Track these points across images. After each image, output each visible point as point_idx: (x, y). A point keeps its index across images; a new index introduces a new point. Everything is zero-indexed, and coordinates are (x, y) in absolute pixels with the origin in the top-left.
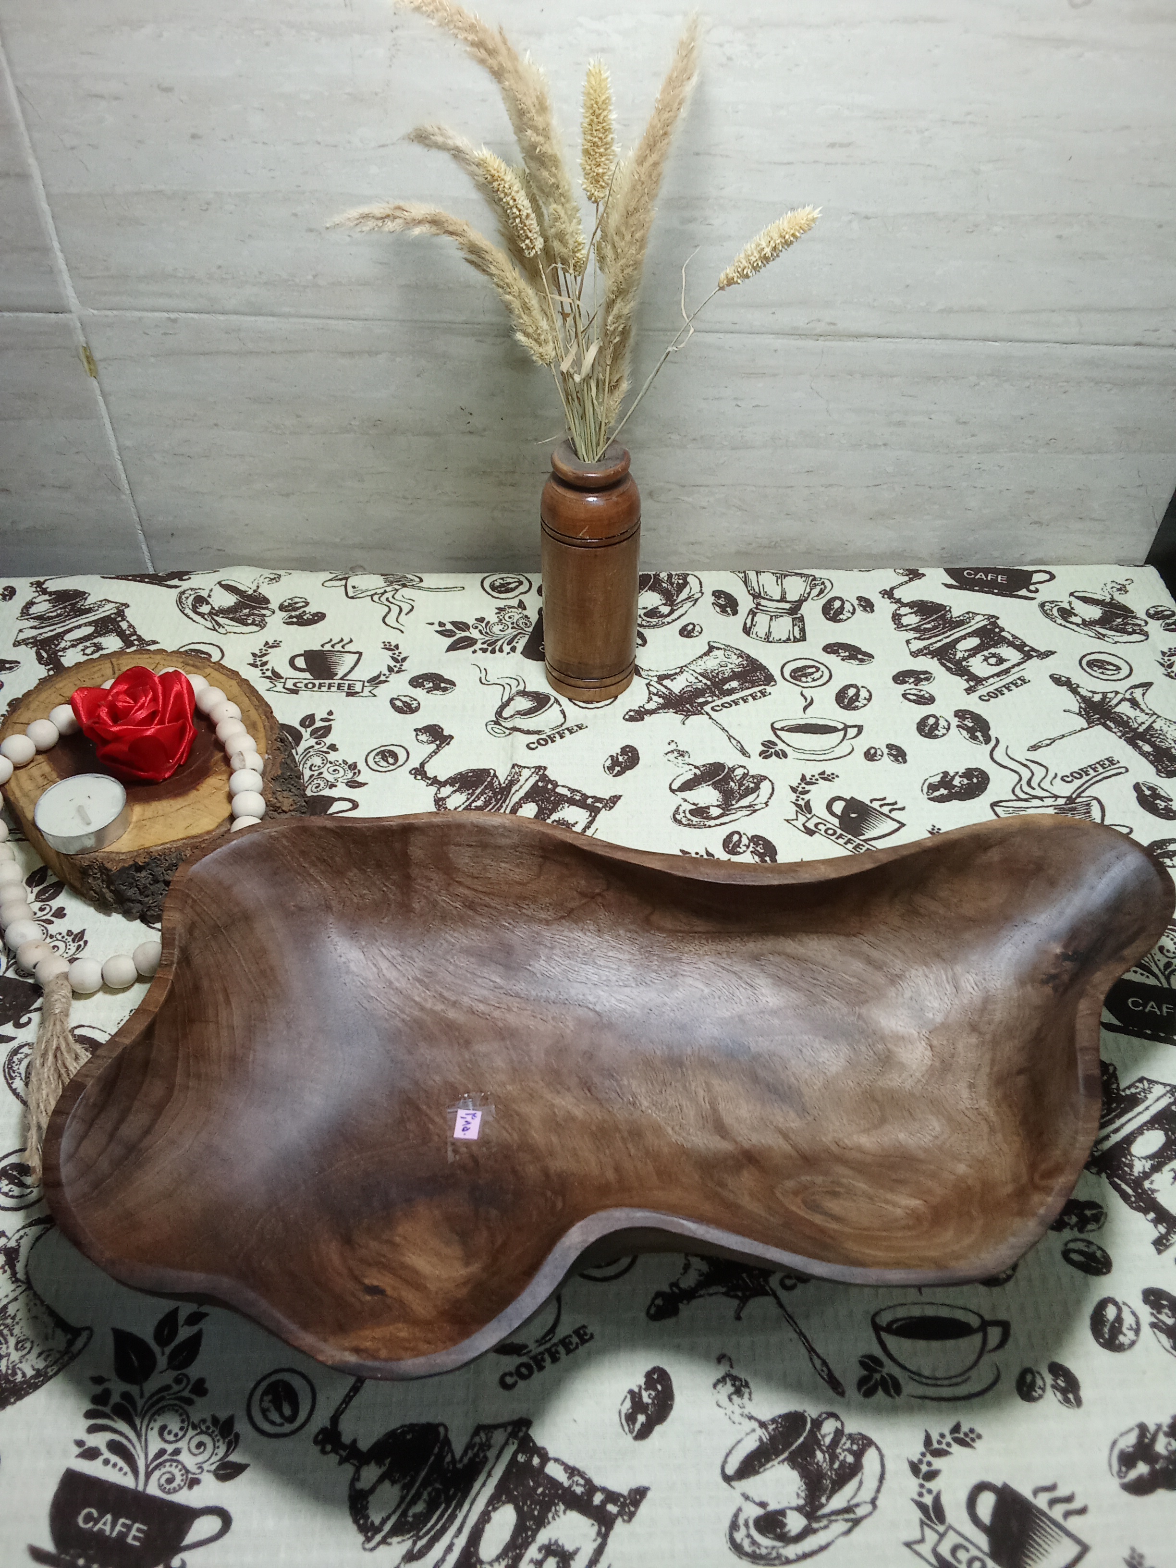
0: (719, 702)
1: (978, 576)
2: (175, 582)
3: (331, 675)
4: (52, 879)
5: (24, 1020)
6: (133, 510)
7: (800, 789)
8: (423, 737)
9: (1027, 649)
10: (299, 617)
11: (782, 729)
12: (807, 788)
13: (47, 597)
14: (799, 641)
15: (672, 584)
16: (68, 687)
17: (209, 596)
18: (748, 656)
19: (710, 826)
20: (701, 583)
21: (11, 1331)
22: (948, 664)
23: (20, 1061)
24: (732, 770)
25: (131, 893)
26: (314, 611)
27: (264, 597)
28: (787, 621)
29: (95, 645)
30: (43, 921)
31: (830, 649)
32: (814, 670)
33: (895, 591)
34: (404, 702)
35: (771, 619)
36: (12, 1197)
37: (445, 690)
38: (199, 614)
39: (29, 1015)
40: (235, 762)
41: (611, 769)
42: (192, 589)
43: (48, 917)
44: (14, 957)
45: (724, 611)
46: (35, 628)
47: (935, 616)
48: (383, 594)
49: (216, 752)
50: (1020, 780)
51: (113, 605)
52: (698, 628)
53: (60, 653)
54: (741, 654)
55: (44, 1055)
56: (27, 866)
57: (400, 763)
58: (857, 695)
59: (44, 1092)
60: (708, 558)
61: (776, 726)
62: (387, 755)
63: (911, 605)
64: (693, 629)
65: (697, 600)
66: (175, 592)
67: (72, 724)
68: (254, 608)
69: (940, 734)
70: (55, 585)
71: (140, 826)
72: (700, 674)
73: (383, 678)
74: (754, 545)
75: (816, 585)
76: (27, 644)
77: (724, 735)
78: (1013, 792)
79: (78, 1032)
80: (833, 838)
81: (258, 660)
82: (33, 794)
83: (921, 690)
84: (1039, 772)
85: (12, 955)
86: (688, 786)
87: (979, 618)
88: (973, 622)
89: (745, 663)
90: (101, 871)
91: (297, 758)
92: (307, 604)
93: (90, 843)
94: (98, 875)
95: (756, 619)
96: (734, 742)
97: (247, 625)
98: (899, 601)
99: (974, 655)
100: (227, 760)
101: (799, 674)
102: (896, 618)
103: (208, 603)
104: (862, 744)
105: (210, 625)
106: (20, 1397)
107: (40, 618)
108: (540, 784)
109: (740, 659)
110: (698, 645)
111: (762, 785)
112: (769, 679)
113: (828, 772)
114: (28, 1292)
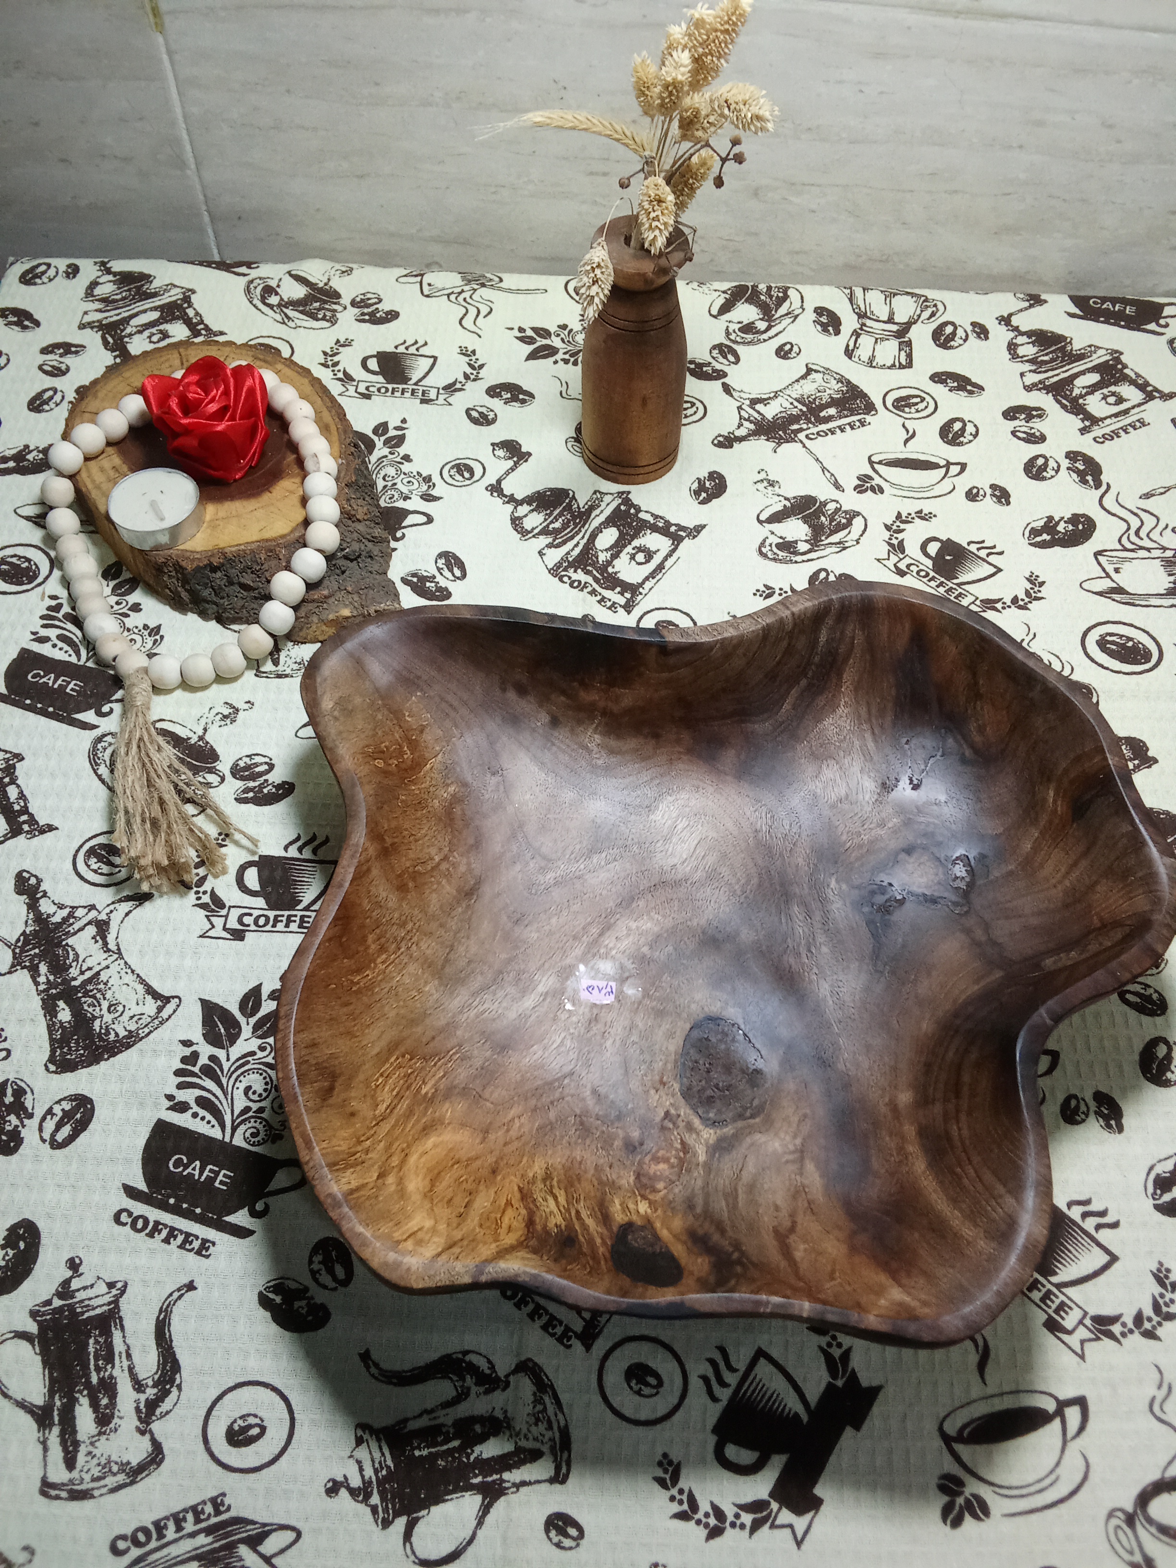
0: (815, 430)
1: (1105, 306)
2: (243, 270)
3: (405, 380)
4: (126, 575)
5: (106, 709)
6: (198, 187)
7: (894, 527)
8: (501, 453)
9: (1150, 389)
10: (372, 314)
11: (880, 463)
12: (902, 526)
13: (111, 277)
14: (904, 367)
15: (771, 297)
16: (137, 376)
17: (278, 286)
18: (849, 382)
19: (796, 562)
20: (802, 297)
21: (103, 995)
22: (1064, 401)
23: (105, 749)
24: (824, 504)
25: (206, 593)
26: (387, 309)
27: (335, 291)
28: (894, 344)
29: (161, 332)
30: (120, 614)
31: (938, 378)
32: (918, 400)
33: (1013, 318)
34: (480, 413)
35: (876, 342)
36: (101, 874)
37: (523, 402)
38: (268, 305)
39: (110, 705)
40: (309, 464)
41: (697, 493)
42: (260, 278)
43: (125, 610)
44: (94, 649)
45: (825, 329)
46: (100, 311)
47: (1053, 348)
48: (460, 293)
49: (289, 453)
50: (1128, 529)
51: (178, 290)
52: (796, 349)
53: (126, 340)
54: (841, 380)
55: (128, 744)
56: (101, 560)
57: (476, 477)
58: (963, 430)
59: (130, 780)
60: (814, 270)
61: (874, 459)
62: (463, 469)
63: (1029, 334)
64: (791, 349)
65: (796, 317)
66: (243, 281)
67: (142, 415)
68: (325, 302)
69: (1048, 476)
70: (119, 266)
71: (214, 525)
72: (796, 399)
73: (458, 386)
74: (864, 257)
75: (927, 307)
76: (92, 328)
77: (817, 467)
78: (1120, 541)
79: (159, 725)
80: (925, 580)
81: (330, 359)
82: (104, 486)
83: (1032, 428)
84: (1150, 522)
85: (91, 647)
86: (777, 518)
87: (1101, 352)
88: (1095, 356)
89: (845, 389)
90: (175, 569)
91: (370, 466)
92: (380, 301)
93: (164, 539)
94: (173, 574)
95: (859, 341)
96: (828, 475)
97: (317, 320)
98: (1016, 329)
99: (1092, 393)
100: (300, 462)
101: (902, 404)
102: (1012, 347)
103: (277, 294)
104: (964, 483)
105: (278, 317)
106: (114, 1055)
107: (105, 300)
108: (623, 508)
109: (840, 385)
110: (796, 367)
111: (855, 521)
112: (870, 408)
113: (925, 511)
114: (119, 961)
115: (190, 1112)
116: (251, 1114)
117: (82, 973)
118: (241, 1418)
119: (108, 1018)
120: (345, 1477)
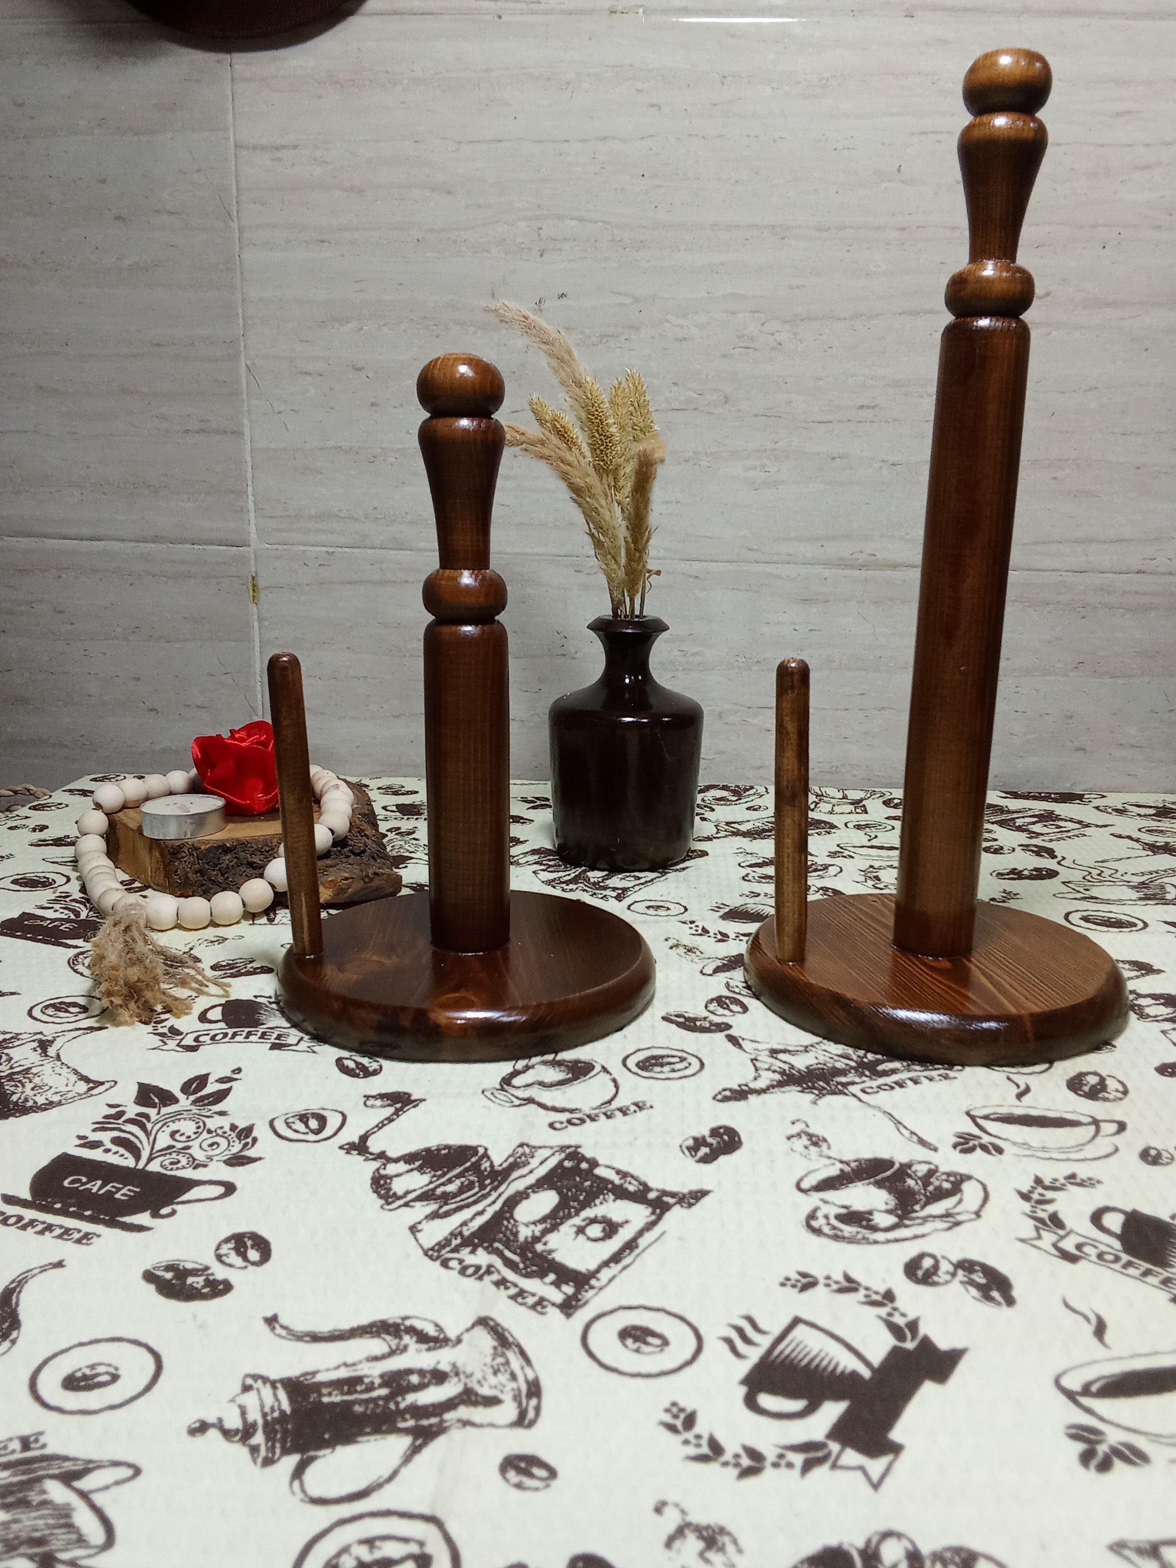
3: (419, 814)
7: (868, 871)
10: (395, 792)
12: (876, 870)
15: (740, 789)
21: (30, 1080)
23: (85, 958)
25: (213, 873)
26: (408, 790)
28: (849, 806)
37: (523, 823)
71: (233, 830)
75: (875, 793)
78: (1084, 878)
87: (1036, 810)
88: (1031, 812)
90: (189, 853)
92: (403, 787)
94: (186, 858)
99: (1033, 824)
101: (862, 827)
106: (26, 1114)
112: (834, 828)
114: (56, 1062)
115: (102, 1148)
116: (174, 1149)
117: (11, 1068)
118: (88, 1367)
119: (28, 1092)
120: (220, 1420)
